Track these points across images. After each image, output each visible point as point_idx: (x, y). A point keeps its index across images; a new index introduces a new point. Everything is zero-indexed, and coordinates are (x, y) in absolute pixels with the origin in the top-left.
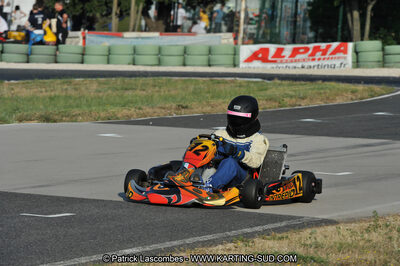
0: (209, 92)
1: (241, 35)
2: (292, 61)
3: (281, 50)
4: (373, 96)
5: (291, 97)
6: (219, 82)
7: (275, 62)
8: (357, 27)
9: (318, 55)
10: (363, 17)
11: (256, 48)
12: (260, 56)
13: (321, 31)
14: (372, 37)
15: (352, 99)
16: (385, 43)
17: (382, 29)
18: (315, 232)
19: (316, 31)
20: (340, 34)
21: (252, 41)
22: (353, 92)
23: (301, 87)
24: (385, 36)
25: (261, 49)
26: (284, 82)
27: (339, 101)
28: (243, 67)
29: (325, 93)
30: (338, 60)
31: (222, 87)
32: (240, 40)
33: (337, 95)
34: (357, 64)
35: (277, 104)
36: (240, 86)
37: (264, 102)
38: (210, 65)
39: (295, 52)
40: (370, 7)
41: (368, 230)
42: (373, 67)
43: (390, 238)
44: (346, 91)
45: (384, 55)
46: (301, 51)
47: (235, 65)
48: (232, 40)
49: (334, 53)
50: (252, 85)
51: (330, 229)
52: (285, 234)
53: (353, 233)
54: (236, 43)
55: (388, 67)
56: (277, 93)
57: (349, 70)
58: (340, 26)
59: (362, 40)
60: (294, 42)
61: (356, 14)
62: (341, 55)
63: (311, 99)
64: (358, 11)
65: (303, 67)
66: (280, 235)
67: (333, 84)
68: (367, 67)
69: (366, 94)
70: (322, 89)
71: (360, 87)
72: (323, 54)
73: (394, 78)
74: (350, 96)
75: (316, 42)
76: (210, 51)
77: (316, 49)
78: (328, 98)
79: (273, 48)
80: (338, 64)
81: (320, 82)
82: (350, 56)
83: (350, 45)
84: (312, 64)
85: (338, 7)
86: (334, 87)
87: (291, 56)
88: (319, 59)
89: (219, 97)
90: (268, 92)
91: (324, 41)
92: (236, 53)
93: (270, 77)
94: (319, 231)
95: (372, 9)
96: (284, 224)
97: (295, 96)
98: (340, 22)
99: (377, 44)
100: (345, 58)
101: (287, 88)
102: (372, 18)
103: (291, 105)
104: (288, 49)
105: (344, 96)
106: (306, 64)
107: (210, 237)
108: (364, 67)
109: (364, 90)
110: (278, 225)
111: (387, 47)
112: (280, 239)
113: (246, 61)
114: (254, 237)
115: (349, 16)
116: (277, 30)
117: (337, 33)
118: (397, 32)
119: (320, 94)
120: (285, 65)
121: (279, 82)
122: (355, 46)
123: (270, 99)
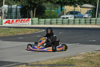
2: (16, 23)
3: (13, 20)
4: (36, 32)
5: (16, 32)
7: (12, 23)
8: (32, 14)
9: (22, 22)
11: (7, 20)
12: (8, 22)
13: (23, 16)
14: (36, 17)
15: (31, 33)
16: (39, 18)
17: (38, 15)
18: (23, 66)
19: (22, 16)
20: (28, 16)
21: (6, 18)
22: (31, 31)
23: (18, 30)
24: (39, 17)
25: (8, 20)
26: (14, 29)
27: (28, 33)
28: (4, 25)
29: (24, 31)
30: (27, 23)
34: (32, 24)
35: (12, 34)
36: (3, 30)
37: (9, 34)
39: (17, 21)
40: (35, 10)
42: (36, 25)
44: (30, 30)
45: (39, 21)
46: (18, 21)
47: (2, 24)
48: (1, 18)
49: (26, 21)
50: (6, 29)
55: (40, 24)
56: (13, 31)
57: (30, 25)
58: (28, 14)
59: (33, 18)
60: (16, 18)
61: (32, 11)
63: (21, 33)
65: (19, 25)
67: (26, 29)
68: (35, 25)
69: (35, 31)
70: (24, 30)
71: (33, 30)
72: (24, 22)
73: (42, 27)
74: (31, 32)
75: (22, 18)
78: (25, 32)
79: (11, 20)
81: (23, 28)
82: (30, 22)
83: (30, 19)
84: (21, 24)
85: (27, 10)
87: (16, 22)
88: (23, 23)
90: (10, 31)
91: (24, 18)
92: (2, 21)
93: (11, 27)
95: (36, 10)
96: (15, 64)
97: (17, 32)
98: (28, 13)
99: (37, 19)
100: (29, 22)
102: (36, 12)
103: (16, 34)
104: (15, 20)
105: (29, 32)
106: (19, 24)
109: (34, 30)
110: (13, 64)
111: (39, 20)
113: (4, 23)
115: (30, 12)
116: (12, 16)
118: (42, 16)
119: (23, 31)
120: (14, 24)
121: (13, 28)
122: (32, 19)
123: (11, 33)
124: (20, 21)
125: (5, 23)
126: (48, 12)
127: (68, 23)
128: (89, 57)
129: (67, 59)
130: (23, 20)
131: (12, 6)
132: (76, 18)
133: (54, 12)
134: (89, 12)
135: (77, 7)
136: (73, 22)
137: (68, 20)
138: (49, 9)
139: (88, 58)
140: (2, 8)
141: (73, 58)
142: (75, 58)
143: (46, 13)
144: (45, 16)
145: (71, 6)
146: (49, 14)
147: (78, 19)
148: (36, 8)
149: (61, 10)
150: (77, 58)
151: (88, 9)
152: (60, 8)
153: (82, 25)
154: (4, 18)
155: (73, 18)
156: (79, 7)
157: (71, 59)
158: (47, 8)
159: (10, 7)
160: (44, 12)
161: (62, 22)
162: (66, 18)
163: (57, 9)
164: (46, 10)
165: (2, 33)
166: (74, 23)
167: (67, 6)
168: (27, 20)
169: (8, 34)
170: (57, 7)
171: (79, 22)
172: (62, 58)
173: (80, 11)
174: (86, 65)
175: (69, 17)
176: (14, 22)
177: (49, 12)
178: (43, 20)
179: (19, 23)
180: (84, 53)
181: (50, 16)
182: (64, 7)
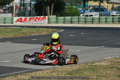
0: (4, 31)
1: (14, 14)
2: (29, 22)
3: (26, 18)
4: (53, 32)
5: (29, 32)
6: (7, 28)
7: (24, 22)
8: (49, 11)
9: (37, 20)
10: (50, 8)
11: (18, 18)
12: (20, 20)
13: (38, 13)
14: (53, 14)
15: (47, 33)
16: (57, 16)
17: (56, 12)
18: (36, 73)
19: (37, 13)
20: (44, 13)
21: (17, 16)
22: (47, 31)
23: (32, 30)
24: (57, 14)
25: (20, 18)
26: (27, 28)
27: (43, 34)
28: (15, 24)
30: (43, 21)
31: (8, 30)
32: (14, 16)
33: (43, 32)
34: (49, 22)
36: (14, 29)
38: (5, 23)
39: (30, 19)
40: (52, 5)
41: (52, 72)
42: (53, 23)
43: (59, 74)
44: (45, 31)
45: (57, 20)
46: (32, 19)
47: (12, 23)
48: (11, 16)
49: (42, 19)
50: (17, 29)
51: (41, 72)
52: (27, 74)
53: (47, 73)
54: (13, 17)
55: (58, 23)
56: (25, 31)
57: (46, 24)
58: (44, 11)
59: (50, 15)
60: (30, 16)
61: (48, 7)
62: (44, 20)
63: (35, 33)
64: (49, 7)
65: (33, 24)
66: (26, 74)
67: (42, 28)
68: (52, 23)
69: (51, 32)
71: (50, 29)
72: (39, 20)
73: (60, 27)
75: (37, 16)
76: (5, 19)
77: (37, 18)
78: (40, 33)
79: (23, 18)
80: (43, 23)
81: (38, 28)
82: (47, 20)
83: (47, 17)
84: (35, 22)
85: (43, 5)
86: (42, 30)
89: (7, 33)
90: (22, 31)
91: (39, 16)
92: (12, 19)
93: (23, 27)
94: (37, 73)
95: (53, 6)
96: (27, 71)
97: (30, 32)
99: (55, 16)
100: (45, 21)
101: (28, 30)
102: (53, 9)
103: (29, 35)
104: (28, 18)
106: (34, 23)
107: (4, 75)
108: (51, 23)
110: (25, 71)
111: (58, 17)
112: (26, 75)
114: (18, 75)
115: (46, 8)
117: (43, 13)
118: (61, 13)
119: (38, 31)
120: (27, 23)
121: (25, 28)
122: (48, 17)
123: (23, 33)
124: (35, 19)
125: (17, 21)
126: (68, 8)
127: (93, 22)
128: (116, 62)
129: (89, 64)
130: (37, 17)
131: (25, 1)
132: (102, 16)
133: (76, 9)
134: (117, 9)
135: (103, 2)
136: (98, 20)
137: (93, 18)
138: (69, 5)
139: (115, 64)
140: (13, 3)
141: (96, 63)
142: (99, 64)
143: (66, 9)
144: (65, 13)
145: (96, 1)
146: (69, 11)
147: (104, 17)
148: (53, 3)
149: (84, 6)
150: (102, 64)
151: (116, 5)
152: (83, 4)
153: (109, 24)
154: (15, 15)
155: (98, 16)
156: (106, 3)
157: (94, 64)
158: (67, 4)
159: (22, 2)
160: (64, 8)
161: (85, 21)
162: (90, 16)
163: (80, 5)
164: (66, 7)
165: (12, 33)
166: (99, 22)
167: (91, 1)
168: (43, 17)
169: (20, 34)
170: (80, 3)
171: (105, 20)
172: (83, 64)
173: (106, 8)
174: (112, 72)
175: (94, 15)
176: (27, 20)
177: (70, 9)
178: (62, 18)
179: (33, 21)
180: (110, 58)
181: (70, 13)
182: (88, 3)
